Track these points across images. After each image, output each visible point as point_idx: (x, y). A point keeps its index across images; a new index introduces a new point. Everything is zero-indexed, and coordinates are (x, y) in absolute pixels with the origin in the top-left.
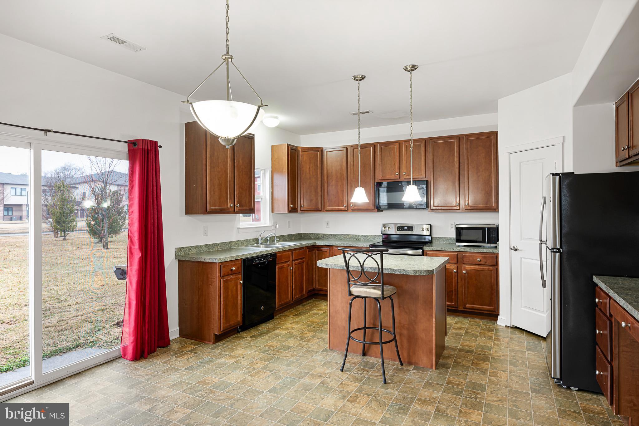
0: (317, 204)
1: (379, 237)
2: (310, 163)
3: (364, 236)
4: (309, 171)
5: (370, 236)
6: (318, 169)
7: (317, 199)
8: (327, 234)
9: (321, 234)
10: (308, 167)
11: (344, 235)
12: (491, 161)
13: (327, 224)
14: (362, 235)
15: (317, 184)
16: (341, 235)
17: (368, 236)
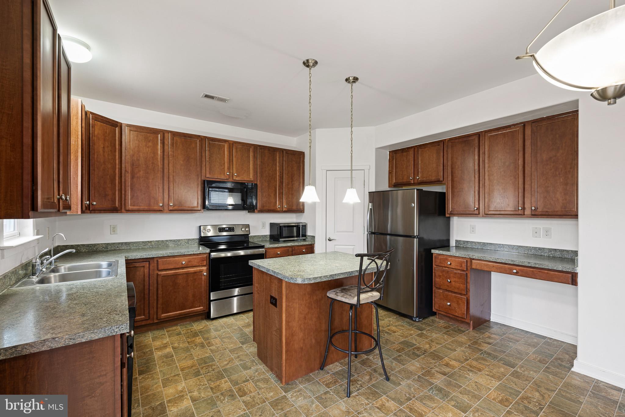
0: (114, 201)
1: (194, 240)
2: (105, 140)
3: (174, 241)
4: (104, 152)
5: (182, 240)
6: (115, 151)
7: (115, 194)
8: (114, 243)
9: (102, 244)
10: (102, 146)
11: (143, 242)
12: (300, 174)
13: (114, 230)
14: (171, 241)
15: (115, 172)
16: (139, 242)
17: (179, 240)
